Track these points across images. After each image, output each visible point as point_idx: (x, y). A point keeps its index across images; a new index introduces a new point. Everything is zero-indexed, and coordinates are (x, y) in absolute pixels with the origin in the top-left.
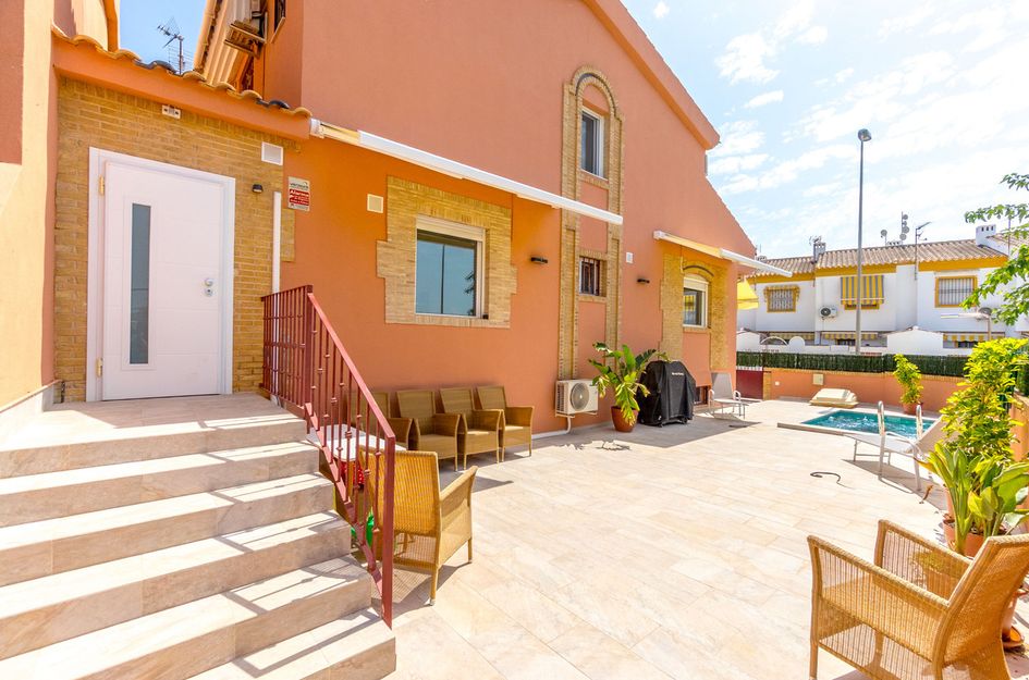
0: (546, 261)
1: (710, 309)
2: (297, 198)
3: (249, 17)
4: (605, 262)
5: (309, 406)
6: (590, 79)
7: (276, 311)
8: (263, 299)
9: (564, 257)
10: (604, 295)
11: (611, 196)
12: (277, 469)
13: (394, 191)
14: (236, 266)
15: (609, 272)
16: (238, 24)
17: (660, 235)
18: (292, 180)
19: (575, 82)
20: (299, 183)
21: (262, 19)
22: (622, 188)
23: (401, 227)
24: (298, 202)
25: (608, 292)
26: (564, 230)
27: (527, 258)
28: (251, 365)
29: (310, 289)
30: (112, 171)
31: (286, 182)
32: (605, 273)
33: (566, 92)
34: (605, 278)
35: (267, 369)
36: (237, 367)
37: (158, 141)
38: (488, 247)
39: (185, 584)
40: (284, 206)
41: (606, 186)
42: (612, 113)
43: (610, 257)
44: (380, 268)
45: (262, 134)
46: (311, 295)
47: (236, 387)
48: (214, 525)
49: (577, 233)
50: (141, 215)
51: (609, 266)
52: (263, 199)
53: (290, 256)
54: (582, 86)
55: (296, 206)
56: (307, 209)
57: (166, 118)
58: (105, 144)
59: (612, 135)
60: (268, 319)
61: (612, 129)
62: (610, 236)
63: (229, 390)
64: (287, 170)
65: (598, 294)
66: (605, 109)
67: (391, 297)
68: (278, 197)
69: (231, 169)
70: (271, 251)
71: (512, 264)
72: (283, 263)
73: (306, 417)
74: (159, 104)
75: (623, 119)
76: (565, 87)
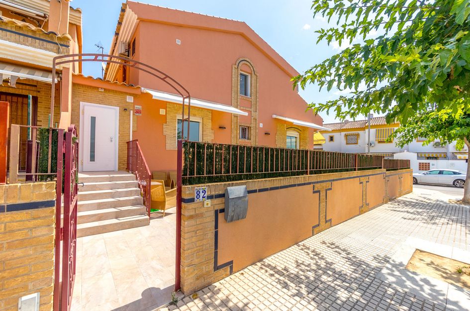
0: (225, 128)
1: (300, 144)
2: (138, 112)
3: (124, 51)
4: (250, 127)
5: (137, 172)
6: (244, 62)
7: (131, 146)
8: (127, 143)
9: (233, 126)
10: (250, 139)
11: (253, 103)
12: (127, 186)
13: (169, 107)
14: (119, 133)
15: (252, 131)
16: (121, 54)
17: (274, 116)
18: (136, 106)
19: (237, 64)
20: (138, 107)
21: (128, 51)
22: (258, 100)
23: (171, 119)
24: (138, 113)
25: (252, 138)
26: (233, 117)
27: (218, 127)
28: (123, 163)
29: (137, 140)
30: (86, 107)
31: (134, 107)
32: (250, 131)
33: (233, 68)
34: (250, 133)
35: (128, 164)
36: (119, 163)
37: (98, 98)
38: (203, 124)
39: (106, 205)
40: (133, 114)
41: (251, 100)
42: (253, 73)
43: (252, 126)
44: (164, 132)
45: (127, 94)
46: (137, 142)
47: (119, 169)
48: (112, 195)
49: (238, 118)
50: (93, 120)
51: (252, 128)
52: (127, 112)
53: (135, 129)
54: (240, 65)
55: (137, 114)
56: (141, 115)
57: (100, 91)
58: (84, 100)
59: (253, 81)
60: (128, 149)
61: (253, 79)
62: (252, 118)
63: (117, 170)
64: (134, 103)
65: (248, 139)
66: (250, 72)
67: (168, 141)
68: (132, 112)
69: (118, 104)
70: (130, 128)
71: (212, 129)
72: (133, 132)
73: (136, 175)
74: (98, 88)
75: (258, 74)
76: (233, 66)
